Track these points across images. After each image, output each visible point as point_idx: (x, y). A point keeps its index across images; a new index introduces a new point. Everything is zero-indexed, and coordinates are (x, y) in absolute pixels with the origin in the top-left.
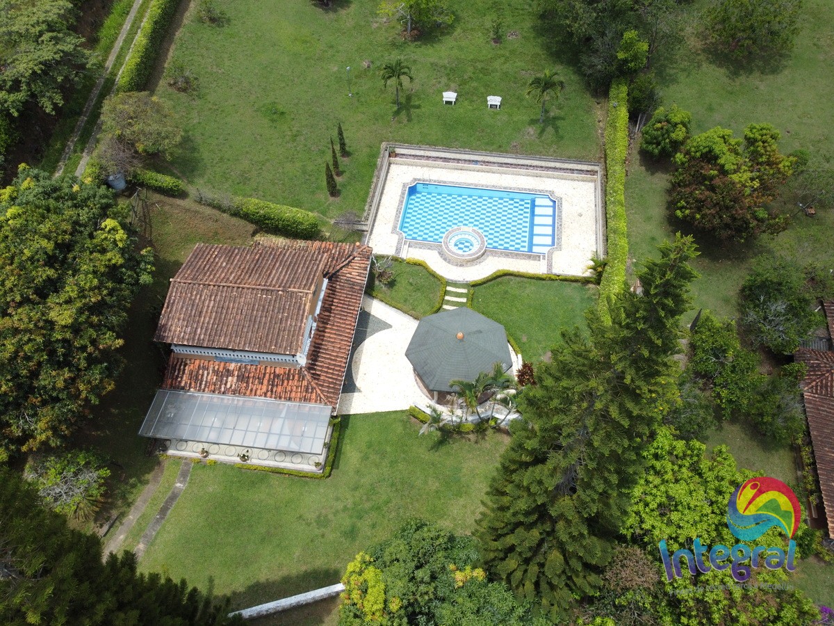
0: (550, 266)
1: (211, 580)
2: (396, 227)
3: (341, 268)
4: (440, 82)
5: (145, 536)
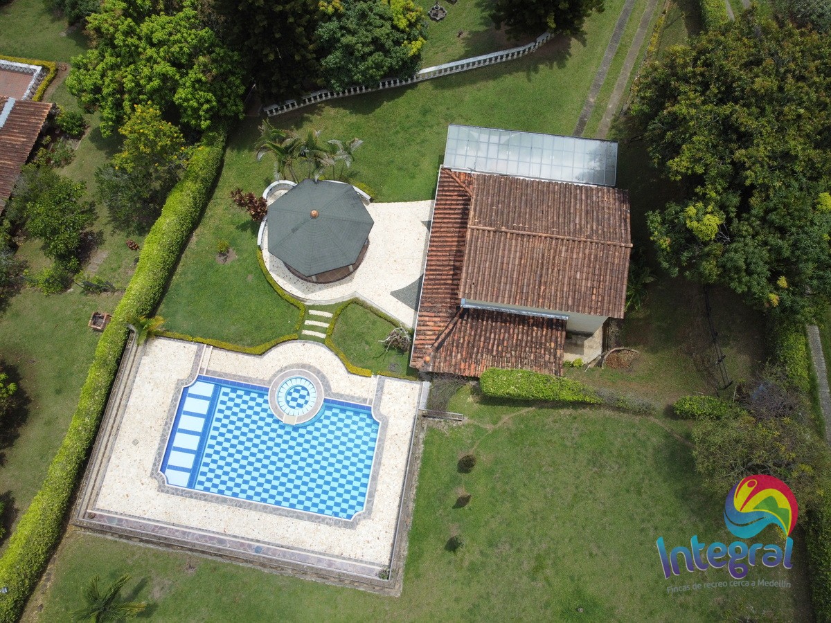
0: (198, 355)
1: (529, 80)
5: (591, 106)
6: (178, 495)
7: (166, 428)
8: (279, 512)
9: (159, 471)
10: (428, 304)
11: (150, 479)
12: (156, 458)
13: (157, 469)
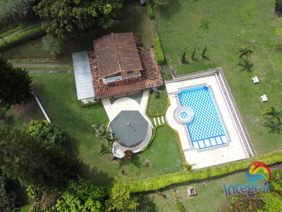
0: (187, 150)
2: (182, 89)
3: (148, 78)
4: (262, 72)
6: (229, 135)
7: (213, 149)
8: (217, 105)
9: (226, 144)
10: (143, 86)
11: (230, 145)
12: (223, 147)
13: (226, 145)
